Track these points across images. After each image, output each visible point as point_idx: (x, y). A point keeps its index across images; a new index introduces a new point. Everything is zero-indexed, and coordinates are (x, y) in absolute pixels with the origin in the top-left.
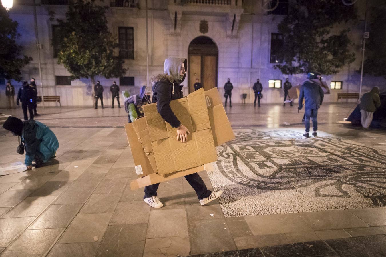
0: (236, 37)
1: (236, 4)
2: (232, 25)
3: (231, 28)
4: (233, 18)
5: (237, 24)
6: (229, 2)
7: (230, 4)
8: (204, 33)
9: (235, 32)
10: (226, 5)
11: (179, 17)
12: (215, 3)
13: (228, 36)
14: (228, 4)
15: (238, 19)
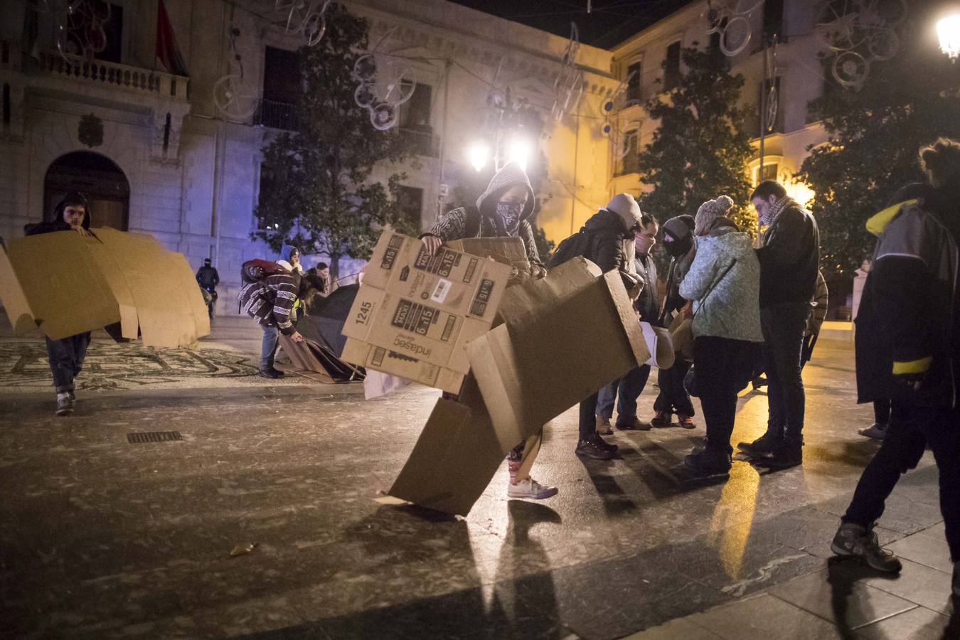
0: (177, 163)
1: (173, 93)
2: (162, 136)
3: (162, 143)
4: (164, 122)
5: (175, 137)
6: (154, 86)
7: (158, 89)
8: (91, 146)
9: (172, 153)
10: (147, 91)
11: (17, 98)
12: (119, 82)
13: (155, 160)
14: (151, 88)
15: (176, 125)
